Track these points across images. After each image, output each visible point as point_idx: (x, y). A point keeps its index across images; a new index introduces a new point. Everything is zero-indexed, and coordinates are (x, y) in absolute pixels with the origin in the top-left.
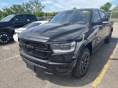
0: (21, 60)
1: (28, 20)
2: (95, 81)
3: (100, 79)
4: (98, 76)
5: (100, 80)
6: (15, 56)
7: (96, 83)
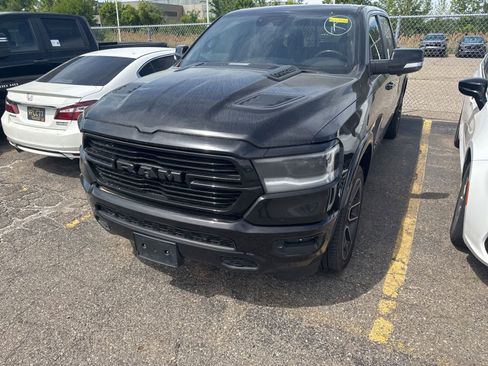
0: (74, 229)
1: (55, 43)
2: (388, 277)
3: (403, 269)
4: (394, 259)
5: (405, 273)
6: (35, 212)
7: (394, 283)
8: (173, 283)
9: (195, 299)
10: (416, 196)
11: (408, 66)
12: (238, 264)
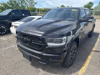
0: (17, 50)
1: (23, 15)
2: (81, 70)
3: (85, 69)
4: (83, 66)
6: (11, 46)
7: (82, 72)
8: (31, 64)
9: (34, 69)
10: (93, 51)
11: (89, 20)
12: (42, 62)
